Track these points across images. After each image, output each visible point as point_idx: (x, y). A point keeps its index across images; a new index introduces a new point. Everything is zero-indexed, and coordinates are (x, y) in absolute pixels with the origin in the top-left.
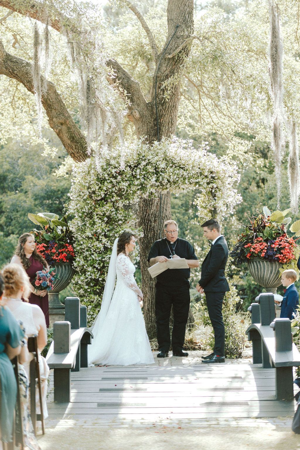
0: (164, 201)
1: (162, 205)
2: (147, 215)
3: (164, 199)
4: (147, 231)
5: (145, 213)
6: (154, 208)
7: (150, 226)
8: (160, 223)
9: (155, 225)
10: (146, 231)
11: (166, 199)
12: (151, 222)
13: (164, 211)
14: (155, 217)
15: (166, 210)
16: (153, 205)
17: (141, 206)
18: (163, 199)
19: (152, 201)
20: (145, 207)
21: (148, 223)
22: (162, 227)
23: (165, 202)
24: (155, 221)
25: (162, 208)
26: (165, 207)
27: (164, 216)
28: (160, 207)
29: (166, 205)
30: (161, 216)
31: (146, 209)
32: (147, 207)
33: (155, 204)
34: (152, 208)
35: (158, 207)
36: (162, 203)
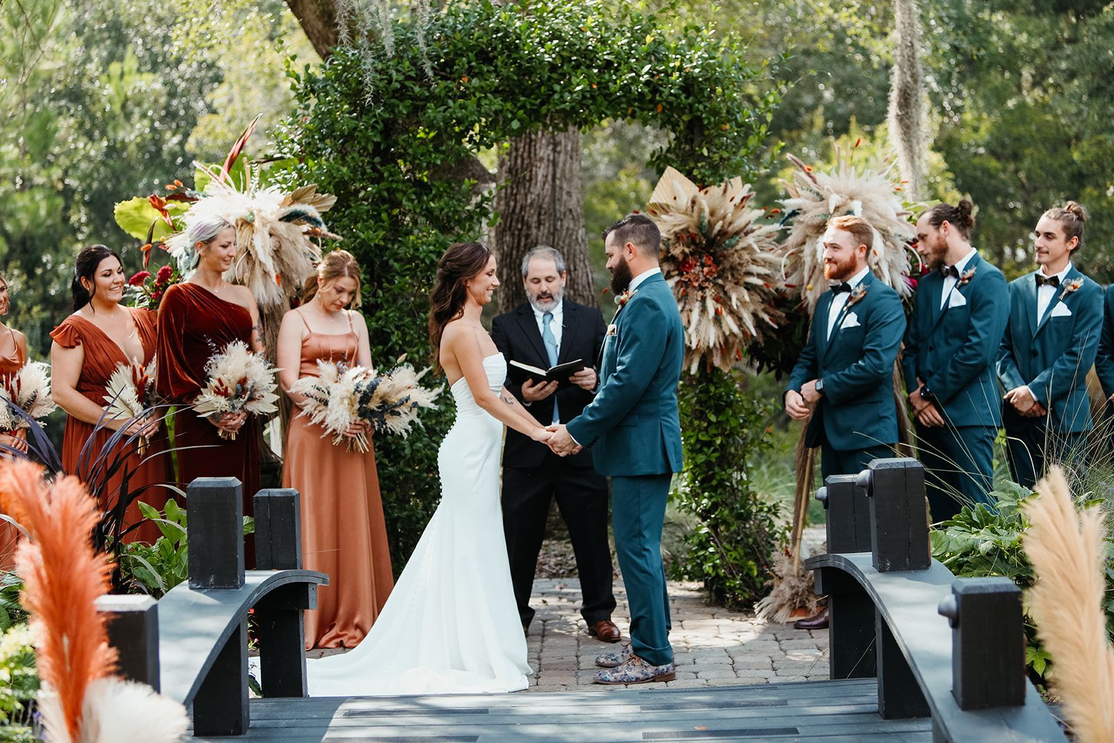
0: (563, 171)
1: (558, 182)
2: (517, 211)
3: (564, 164)
4: (518, 251)
5: (512, 204)
6: (536, 190)
7: (527, 236)
8: (552, 230)
9: (540, 234)
10: (514, 252)
11: (568, 165)
12: (529, 228)
13: (565, 197)
14: (540, 214)
15: (569, 193)
16: (534, 181)
18: (561, 165)
19: (531, 171)
20: (512, 189)
21: (520, 230)
22: (559, 240)
23: (567, 171)
24: (539, 223)
25: (557, 189)
26: (565, 186)
27: (562, 210)
28: (554, 187)
29: (570, 181)
30: (555, 209)
31: (515, 191)
32: (517, 187)
33: (540, 178)
34: (532, 189)
35: (547, 186)
36: (558, 175)
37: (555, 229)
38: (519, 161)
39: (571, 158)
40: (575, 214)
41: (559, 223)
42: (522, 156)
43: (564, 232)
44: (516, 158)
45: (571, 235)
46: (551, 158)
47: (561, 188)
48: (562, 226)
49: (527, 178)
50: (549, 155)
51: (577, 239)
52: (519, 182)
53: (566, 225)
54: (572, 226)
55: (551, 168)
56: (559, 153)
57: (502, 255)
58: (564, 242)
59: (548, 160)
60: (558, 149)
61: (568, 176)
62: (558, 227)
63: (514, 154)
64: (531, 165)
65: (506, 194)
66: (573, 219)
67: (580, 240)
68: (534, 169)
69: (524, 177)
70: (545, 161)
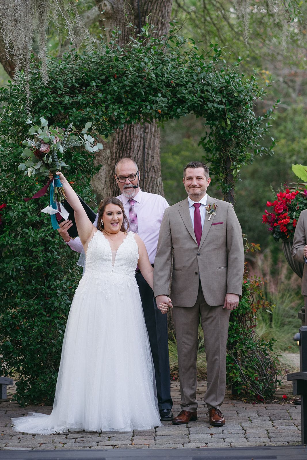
0: (149, 144)
1: (146, 150)
3: (150, 140)
6: (133, 154)
8: (142, 178)
11: (152, 141)
13: (150, 159)
15: (152, 157)
16: (132, 149)
17: (114, 151)
18: (148, 140)
19: (131, 143)
20: (120, 153)
22: (146, 184)
23: (151, 144)
25: (146, 154)
26: (150, 152)
27: (149, 167)
28: (144, 153)
29: (153, 149)
30: (144, 167)
31: (121, 155)
32: (123, 153)
33: (136, 147)
34: (131, 154)
35: (140, 152)
36: (146, 146)
37: (144, 178)
38: (124, 138)
39: (154, 136)
40: (156, 169)
41: (147, 174)
42: (125, 135)
43: (149, 179)
44: (122, 136)
45: (154, 181)
46: (143, 136)
47: (148, 154)
48: (148, 176)
49: (129, 148)
50: (141, 135)
51: (157, 183)
52: (123, 150)
53: (150, 175)
54: (154, 176)
55: (142, 142)
56: (147, 133)
57: (113, 192)
58: (149, 185)
59: (141, 137)
60: (147, 131)
61: (152, 147)
62: (146, 177)
63: (121, 133)
64: (131, 140)
65: (116, 156)
66: (155, 172)
67: (158, 184)
68: (132, 142)
69: (127, 147)
70: (139, 138)
